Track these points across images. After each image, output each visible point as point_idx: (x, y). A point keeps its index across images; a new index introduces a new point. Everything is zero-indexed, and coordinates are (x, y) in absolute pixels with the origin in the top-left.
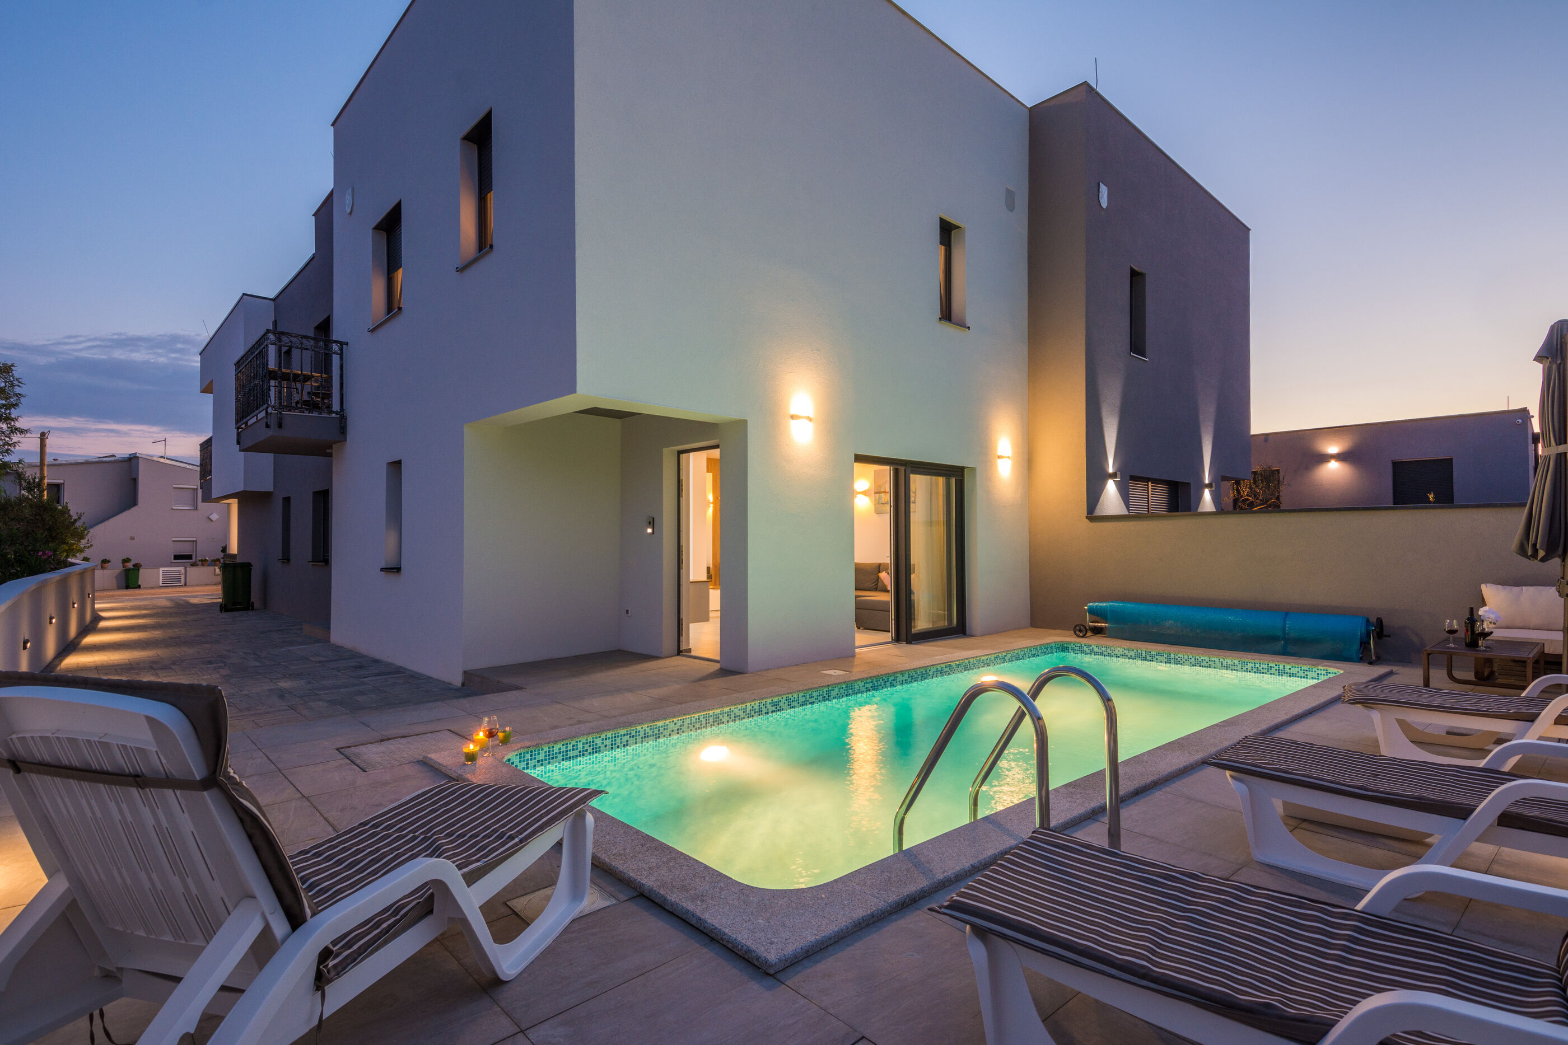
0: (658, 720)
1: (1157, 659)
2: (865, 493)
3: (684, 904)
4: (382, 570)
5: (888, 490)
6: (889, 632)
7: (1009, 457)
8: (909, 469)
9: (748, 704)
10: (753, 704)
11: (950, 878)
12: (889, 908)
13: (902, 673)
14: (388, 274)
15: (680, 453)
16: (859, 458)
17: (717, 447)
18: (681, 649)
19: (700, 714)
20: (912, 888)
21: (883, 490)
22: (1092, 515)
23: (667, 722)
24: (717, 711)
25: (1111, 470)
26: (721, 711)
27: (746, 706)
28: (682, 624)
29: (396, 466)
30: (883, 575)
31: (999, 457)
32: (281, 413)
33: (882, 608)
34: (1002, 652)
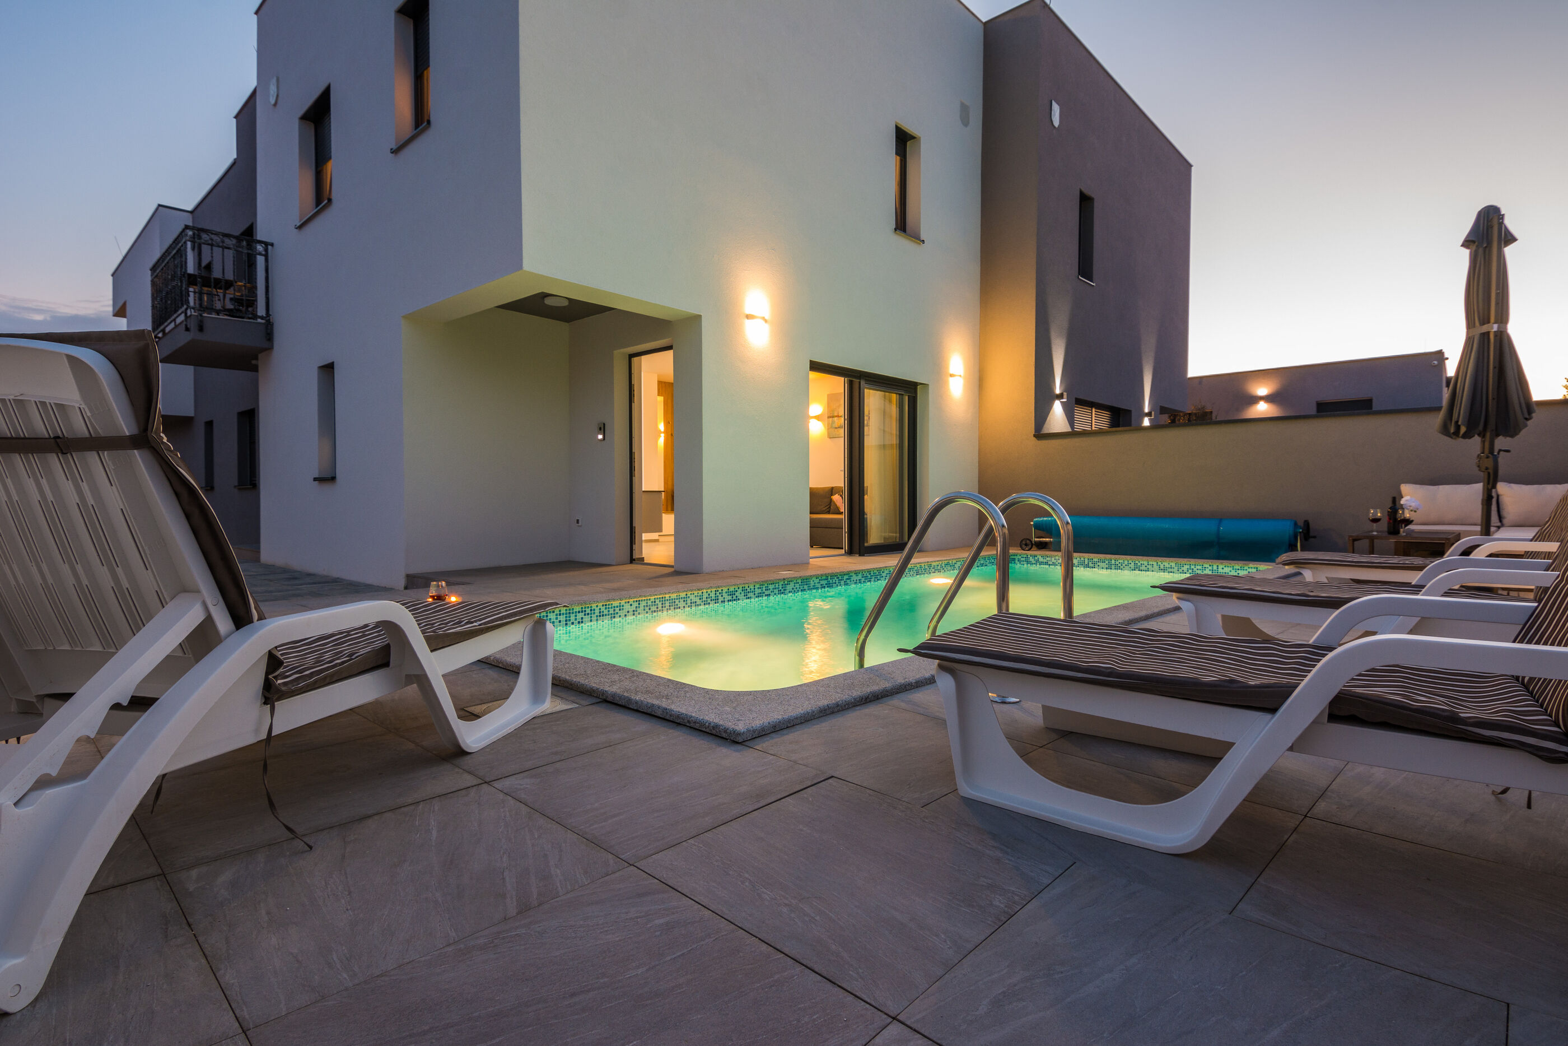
0: (614, 600)
1: (1098, 566)
2: (818, 418)
3: (649, 701)
4: (315, 479)
5: (842, 413)
6: (843, 549)
7: (960, 376)
8: (863, 382)
9: (705, 591)
10: (709, 591)
11: (911, 683)
12: (853, 701)
13: (857, 573)
14: (317, 166)
15: (632, 356)
16: (816, 366)
17: (669, 348)
18: (634, 558)
19: (656, 597)
20: (875, 688)
21: (836, 414)
22: (1040, 435)
23: (623, 603)
24: (674, 596)
25: (1058, 391)
26: (677, 596)
27: (702, 593)
28: (635, 533)
29: (328, 369)
30: (836, 498)
31: (951, 375)
32: (201, 315)
33: (837, 526)
34: (953, 559)
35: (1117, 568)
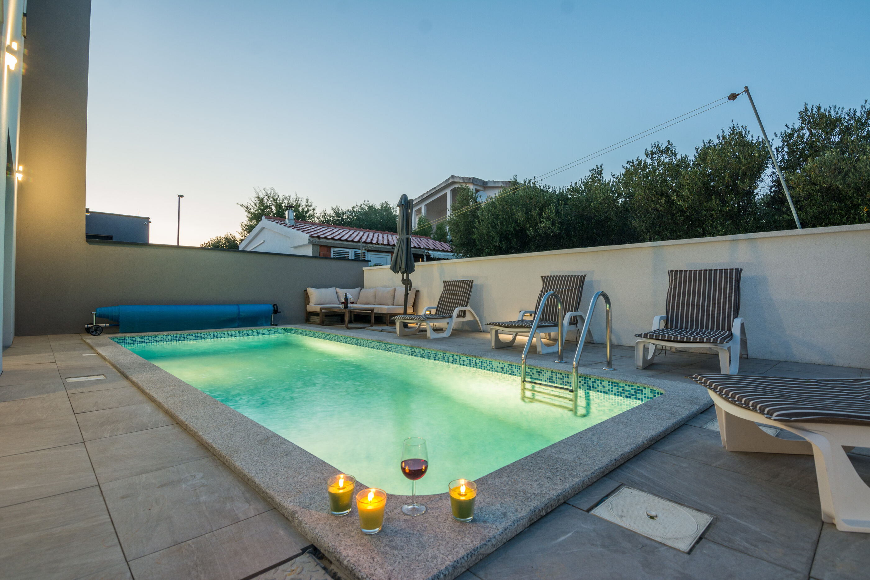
35: (202, 338)
